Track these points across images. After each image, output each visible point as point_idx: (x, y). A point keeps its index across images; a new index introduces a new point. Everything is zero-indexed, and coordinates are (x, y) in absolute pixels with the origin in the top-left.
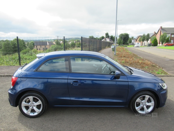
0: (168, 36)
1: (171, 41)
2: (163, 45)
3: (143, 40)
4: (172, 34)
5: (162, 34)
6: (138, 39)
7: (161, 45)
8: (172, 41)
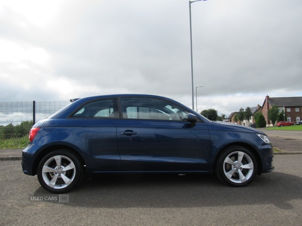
0: (281, 110)
1: (288, 118)
2: (275, 125)
3: (241, 119)
4: (286, 107)
5: (271, 107)
6: (233, 118)
7: (271, 125)
8: (290, 118)
